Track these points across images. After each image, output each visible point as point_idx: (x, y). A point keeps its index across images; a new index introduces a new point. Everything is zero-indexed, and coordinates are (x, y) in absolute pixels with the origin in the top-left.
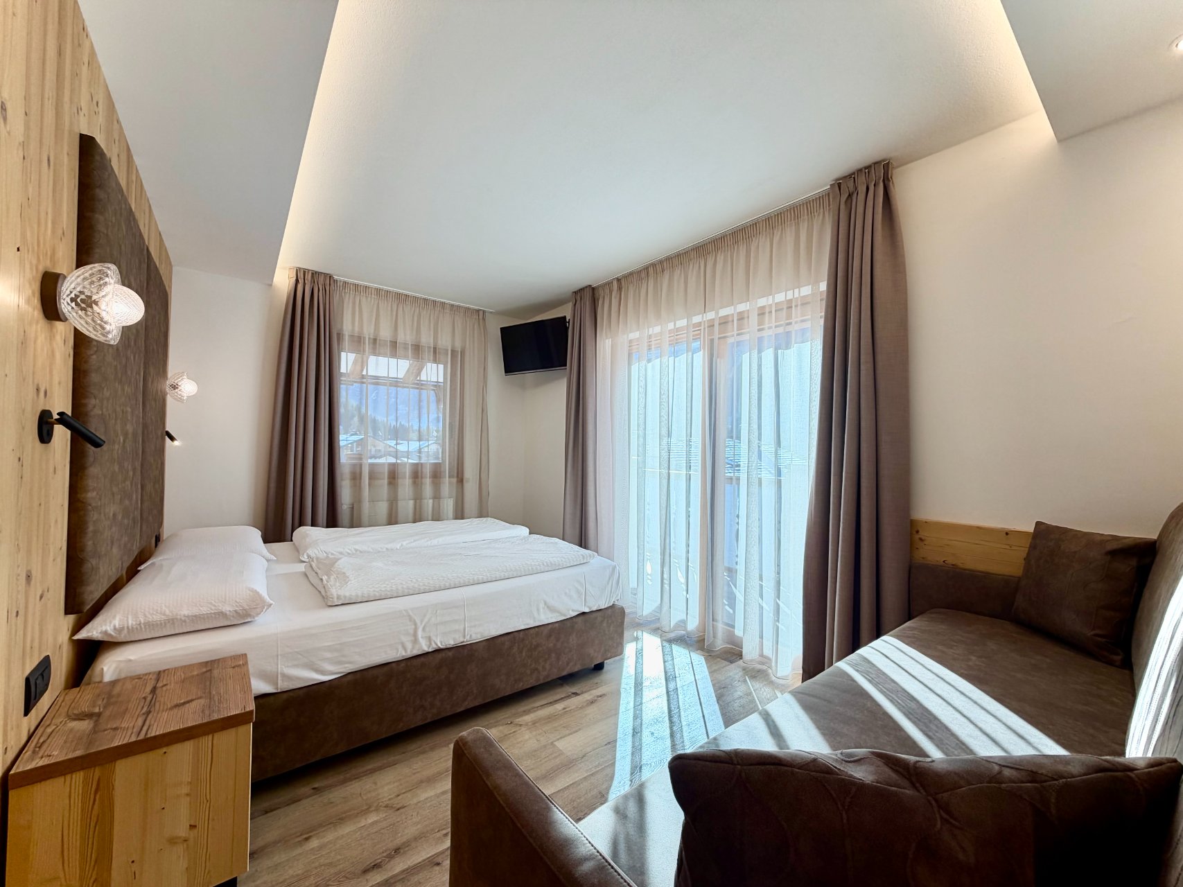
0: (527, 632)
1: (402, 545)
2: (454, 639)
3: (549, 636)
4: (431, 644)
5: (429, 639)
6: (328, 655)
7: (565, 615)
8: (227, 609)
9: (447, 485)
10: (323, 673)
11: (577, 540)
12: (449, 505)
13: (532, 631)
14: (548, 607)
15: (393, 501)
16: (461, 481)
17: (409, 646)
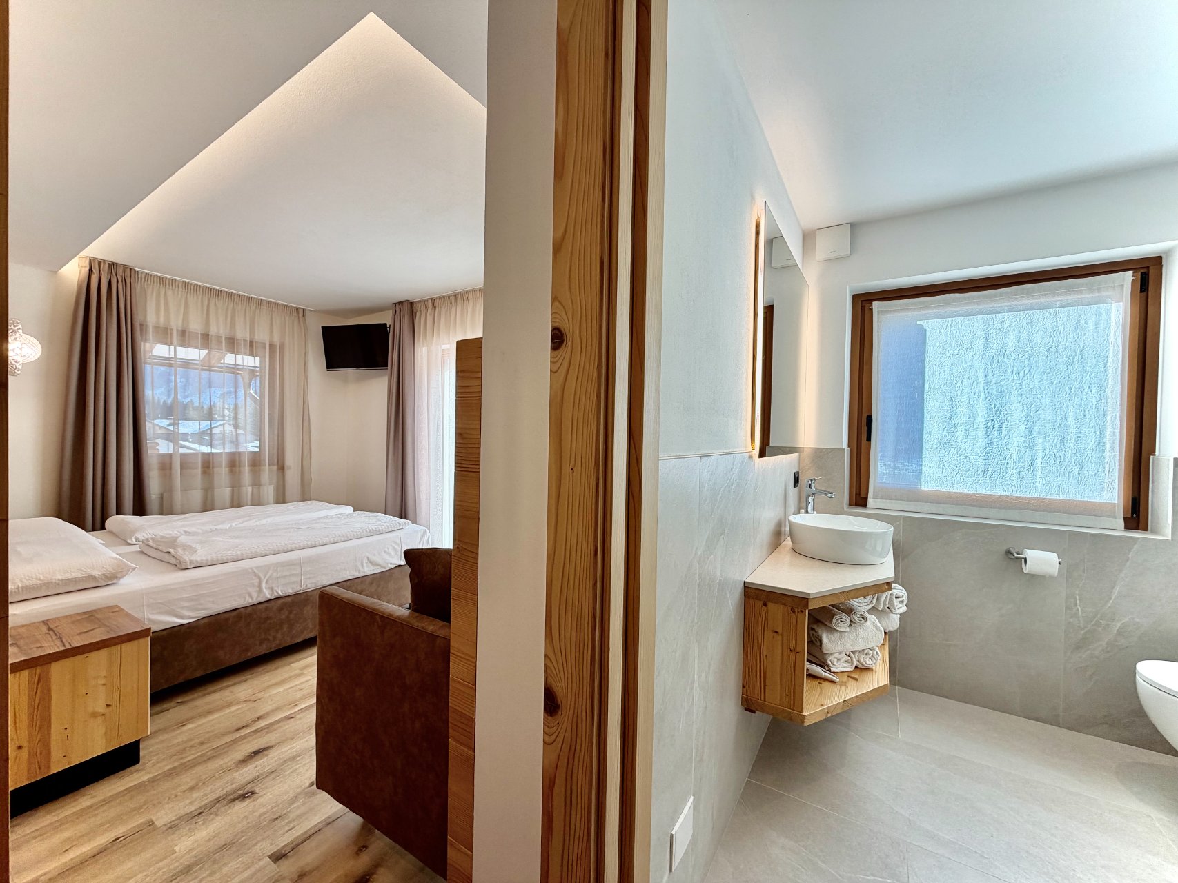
0: (353, 581)
1: (231, 526)
2: (292, 589)
3: (371, 583)
4: (273, 593)
5: (272, 589)
6: (186, 604)
7: (384, 568)
8: (96, 573)
9: (267, 473)
10: (182, 618)
11: (398, 514)
12: (269, 491)
13: (356, 580)
14: (370, 562)
15: (208, 490)
16: (282, 468)
17: (255, 595)
